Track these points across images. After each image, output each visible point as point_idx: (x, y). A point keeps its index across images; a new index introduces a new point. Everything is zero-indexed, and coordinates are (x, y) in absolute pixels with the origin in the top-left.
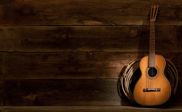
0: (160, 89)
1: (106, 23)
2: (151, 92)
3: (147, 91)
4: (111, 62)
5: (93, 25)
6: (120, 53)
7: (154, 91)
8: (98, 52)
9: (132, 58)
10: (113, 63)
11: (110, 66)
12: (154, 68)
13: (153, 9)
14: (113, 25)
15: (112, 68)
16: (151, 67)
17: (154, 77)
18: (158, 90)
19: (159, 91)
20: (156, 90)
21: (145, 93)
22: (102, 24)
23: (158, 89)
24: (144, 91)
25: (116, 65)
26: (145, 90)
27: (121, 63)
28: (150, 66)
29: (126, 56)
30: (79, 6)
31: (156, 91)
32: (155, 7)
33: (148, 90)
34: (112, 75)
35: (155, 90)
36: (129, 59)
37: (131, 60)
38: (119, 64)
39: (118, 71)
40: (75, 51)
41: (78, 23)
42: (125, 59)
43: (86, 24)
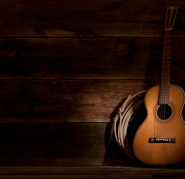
0: (175, 139)
1: (80, 34)
2: (161, 143)
3: (155, 142)
4: (87, 96)
5: (59, 36)
6: (101, 82)
7: (166, 142)
8: (66, 79)
9: (120, 89)
10: (89, 97)
11: (85, 102)
12: (167, 105)
13: (169, 11)
14: (91, 36)
15: (88, 105)
16: (163, 104)
17: (166, 120)
18: (171, 141)
19: (173, 142)
20: (169, 140)
21: (151, 144)
22: (73, 35)
23: (172, 139)
24: (150, 141)
25: (94, 100)
26: (153, 140)
27: (102, 98)
28: (161, 102)
29: (109, 86)
30: (38, 6)
31: (168, 142)
32: (172, 8)
33: (157, 140)
34: (88, 116)
35: (167, 140)
36: (115, 91)
37: (118, 92)
38: (100, 99)
39: (96, 110)
40: (30, 78)
41: (35, 34)
42: (108, 92)
43: (48, 35)
